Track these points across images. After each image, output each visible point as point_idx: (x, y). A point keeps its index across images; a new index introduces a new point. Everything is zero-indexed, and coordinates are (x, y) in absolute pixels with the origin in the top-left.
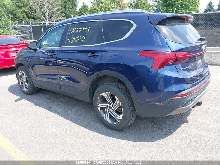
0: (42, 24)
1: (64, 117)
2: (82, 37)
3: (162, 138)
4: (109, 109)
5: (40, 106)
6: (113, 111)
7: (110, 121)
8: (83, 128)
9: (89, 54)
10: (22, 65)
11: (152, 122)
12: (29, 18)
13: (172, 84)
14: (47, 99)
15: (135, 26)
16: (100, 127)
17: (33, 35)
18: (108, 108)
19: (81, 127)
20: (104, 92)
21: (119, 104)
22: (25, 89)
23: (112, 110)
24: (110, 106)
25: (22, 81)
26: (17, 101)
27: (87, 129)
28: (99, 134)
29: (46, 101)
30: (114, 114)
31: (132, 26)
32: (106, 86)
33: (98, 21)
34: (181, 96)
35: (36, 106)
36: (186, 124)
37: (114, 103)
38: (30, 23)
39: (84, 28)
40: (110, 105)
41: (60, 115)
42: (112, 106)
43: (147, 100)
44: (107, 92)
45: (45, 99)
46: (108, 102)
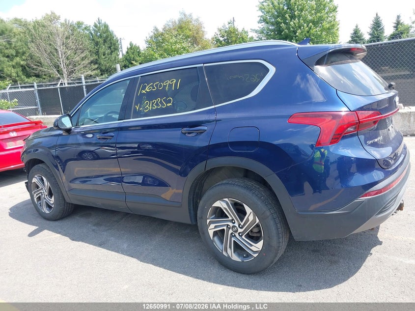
0: (59, 84)
1: (138, 258)
2: (167, 98)
3: (344, 280)
4: (232, 233)
5: (83, 241)
6: (242, 236)
7: (235, 258)
8: (182, 276)
9: (185, 129)
10: (41, 162)
11: (314, 251)
12: (28, 76)
13: (353, 174)
14: (94, 225)
15: (272, 70)
16: (215, 270)
17: (42, 106)
18: (231, 231)
19: (178, 274)
20: (221, 199)
21: (254, 221)
22: (46, 210)
23: (239, 233)
24: (234, 227)
25: (40, 194)
26: (32, 234)
27: (191, 278)
28: (218, 285)
29: (93, 230)
30: (244, 241)
31: (267, 70)
32: (223, 187)
33: (196, 67)
34: (376, 194)
35: (74, 241)
36: (378, 247)
37: (242, 220)
38: (35, 85)
39: (169, 82)
40: (235, 225)
41: (129, 255)
42: (237, 226)
43: (312, 208)
44: (226, 199)
45: (90, 225)
46: (230, 218)
